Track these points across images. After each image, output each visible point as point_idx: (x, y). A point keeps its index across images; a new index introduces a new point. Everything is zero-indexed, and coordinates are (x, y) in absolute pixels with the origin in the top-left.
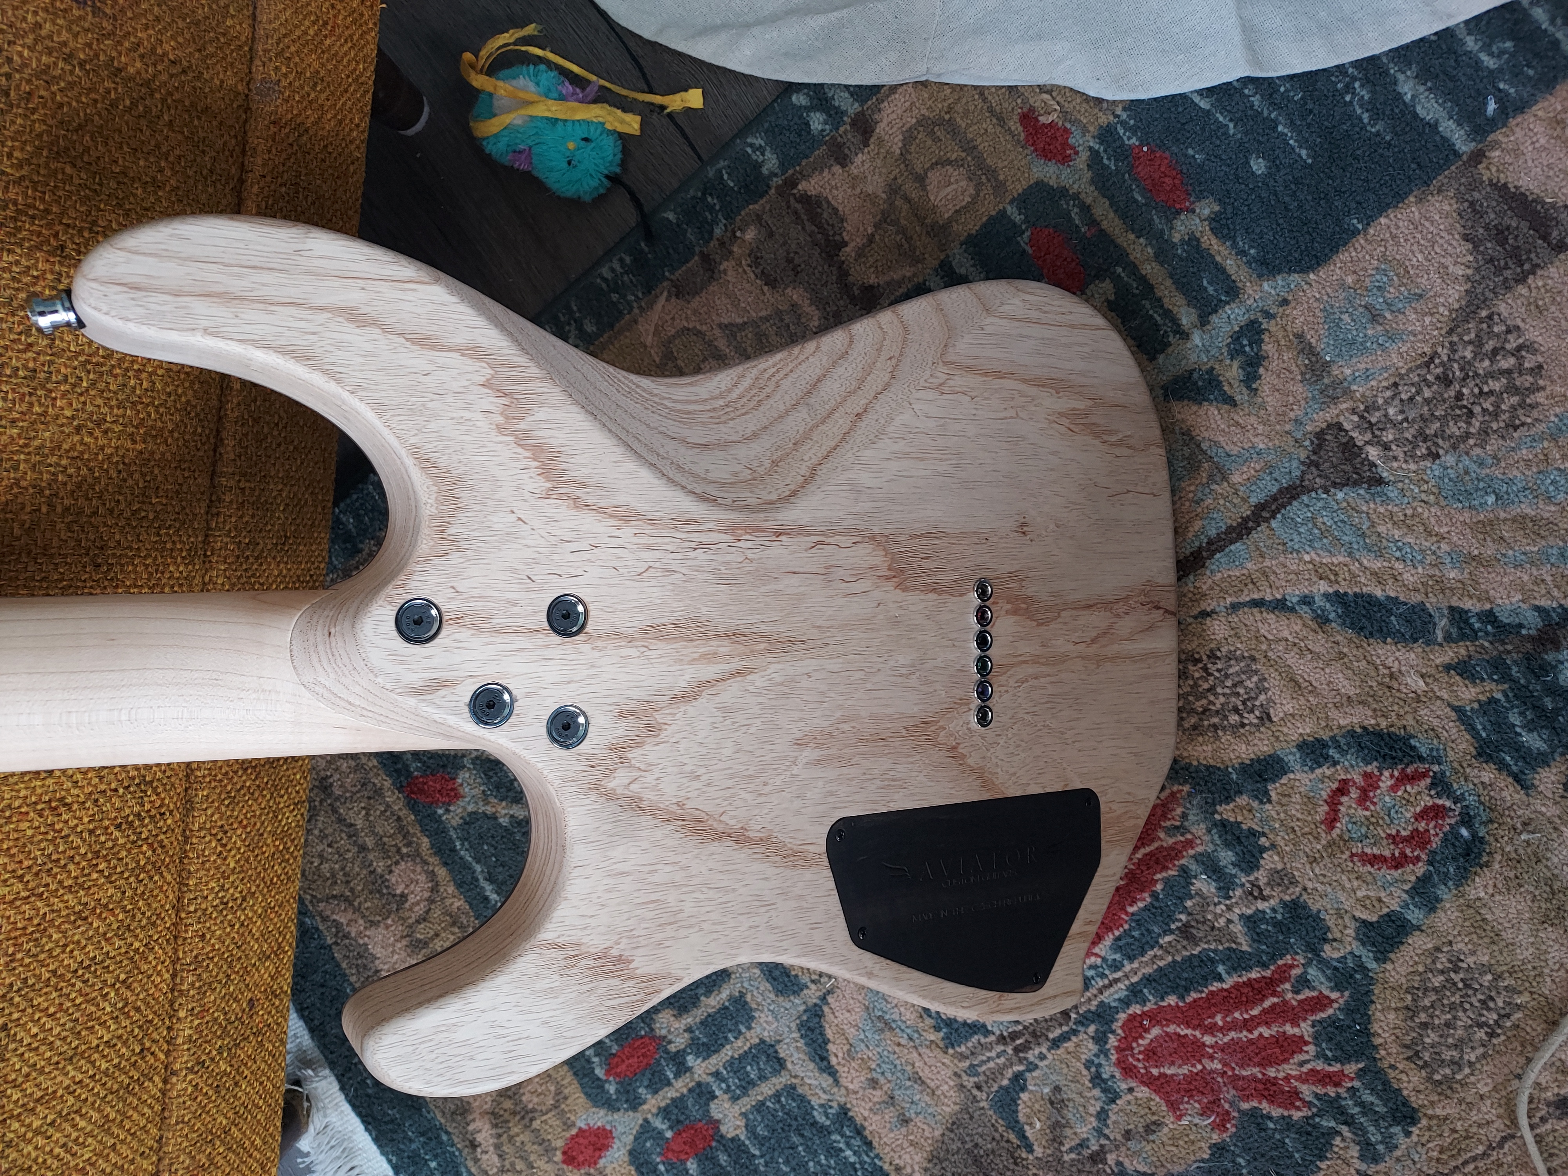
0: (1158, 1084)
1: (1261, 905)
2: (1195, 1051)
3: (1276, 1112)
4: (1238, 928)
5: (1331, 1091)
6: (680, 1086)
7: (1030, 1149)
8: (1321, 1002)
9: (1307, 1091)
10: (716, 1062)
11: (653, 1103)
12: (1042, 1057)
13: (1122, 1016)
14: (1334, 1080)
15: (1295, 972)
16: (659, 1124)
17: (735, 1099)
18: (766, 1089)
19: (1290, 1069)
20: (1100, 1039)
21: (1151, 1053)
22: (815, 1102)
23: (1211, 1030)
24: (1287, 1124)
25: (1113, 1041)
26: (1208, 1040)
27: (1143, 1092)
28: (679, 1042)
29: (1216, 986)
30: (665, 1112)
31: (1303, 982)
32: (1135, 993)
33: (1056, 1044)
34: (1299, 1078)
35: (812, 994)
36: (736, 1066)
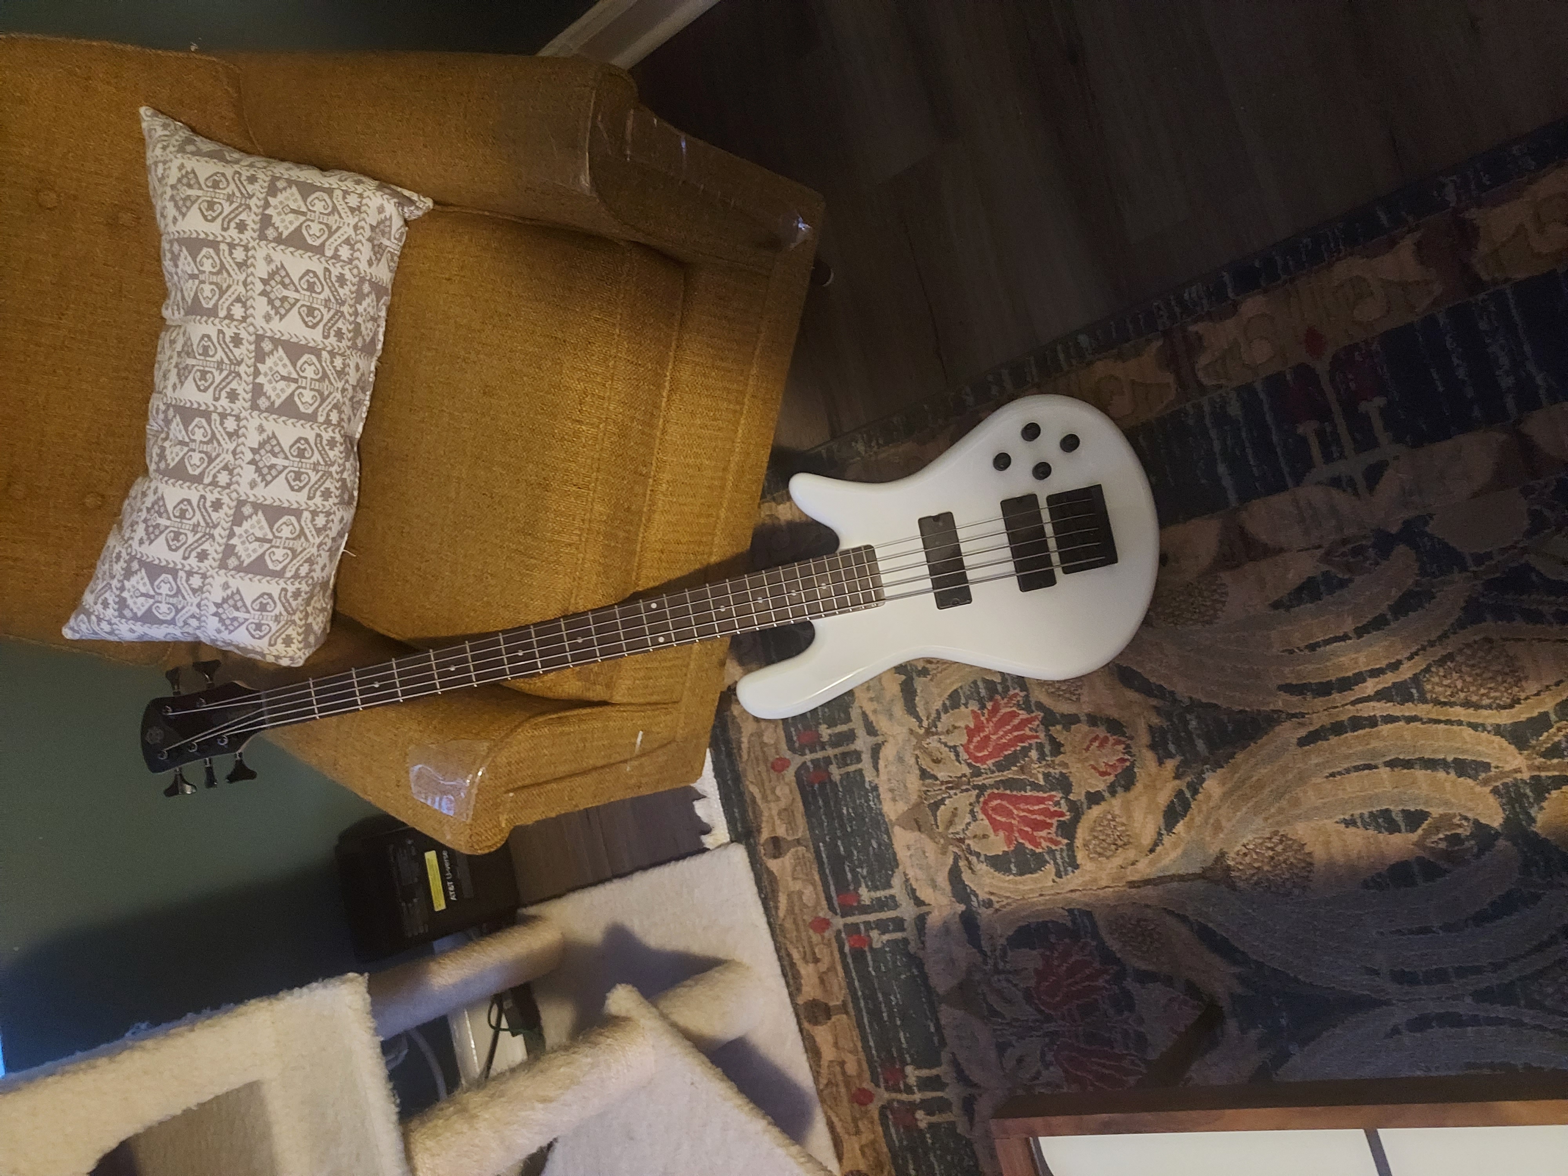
0: (992, 821)
1: (1051, 770)
2: (1010, 814)
3: (1030, 847)
4: (1040, 776)
5: (1054, 847)
6: (820, 755)
7: (938, 827)
8: (1062, 814)
9: (1044, 844)
10: (838, 751)
11: (809, 757)
12: (956, 794)
13: (989, 791)
14: (1056, 843)
15: (1056, 799)
16: (809, 764)
17: (839, 768)
18: (852, 768)
19: (1043, 833)
20: (978, 797)
21: (994, 809)
22: (867, 779)
23: (1018, 809)
24: (1033, 853)
25: (982, 799)
26: (1015, 812)
27: (986, 822)
28: (825, 738)
29: (1023, 793)
30: (812, 761)
31: (1057, 804)
32: (997, 785)
33: (963, 791)
34: (1044, 838)
35: (880, 739)
36: (844, 755)
